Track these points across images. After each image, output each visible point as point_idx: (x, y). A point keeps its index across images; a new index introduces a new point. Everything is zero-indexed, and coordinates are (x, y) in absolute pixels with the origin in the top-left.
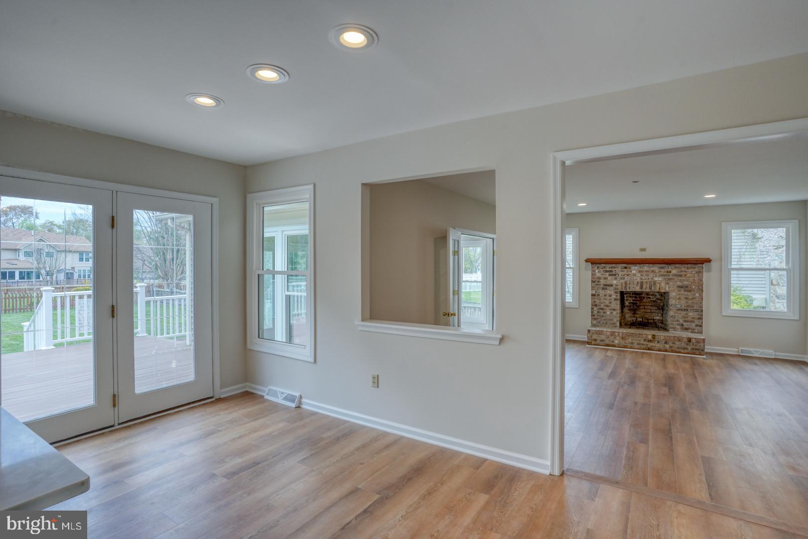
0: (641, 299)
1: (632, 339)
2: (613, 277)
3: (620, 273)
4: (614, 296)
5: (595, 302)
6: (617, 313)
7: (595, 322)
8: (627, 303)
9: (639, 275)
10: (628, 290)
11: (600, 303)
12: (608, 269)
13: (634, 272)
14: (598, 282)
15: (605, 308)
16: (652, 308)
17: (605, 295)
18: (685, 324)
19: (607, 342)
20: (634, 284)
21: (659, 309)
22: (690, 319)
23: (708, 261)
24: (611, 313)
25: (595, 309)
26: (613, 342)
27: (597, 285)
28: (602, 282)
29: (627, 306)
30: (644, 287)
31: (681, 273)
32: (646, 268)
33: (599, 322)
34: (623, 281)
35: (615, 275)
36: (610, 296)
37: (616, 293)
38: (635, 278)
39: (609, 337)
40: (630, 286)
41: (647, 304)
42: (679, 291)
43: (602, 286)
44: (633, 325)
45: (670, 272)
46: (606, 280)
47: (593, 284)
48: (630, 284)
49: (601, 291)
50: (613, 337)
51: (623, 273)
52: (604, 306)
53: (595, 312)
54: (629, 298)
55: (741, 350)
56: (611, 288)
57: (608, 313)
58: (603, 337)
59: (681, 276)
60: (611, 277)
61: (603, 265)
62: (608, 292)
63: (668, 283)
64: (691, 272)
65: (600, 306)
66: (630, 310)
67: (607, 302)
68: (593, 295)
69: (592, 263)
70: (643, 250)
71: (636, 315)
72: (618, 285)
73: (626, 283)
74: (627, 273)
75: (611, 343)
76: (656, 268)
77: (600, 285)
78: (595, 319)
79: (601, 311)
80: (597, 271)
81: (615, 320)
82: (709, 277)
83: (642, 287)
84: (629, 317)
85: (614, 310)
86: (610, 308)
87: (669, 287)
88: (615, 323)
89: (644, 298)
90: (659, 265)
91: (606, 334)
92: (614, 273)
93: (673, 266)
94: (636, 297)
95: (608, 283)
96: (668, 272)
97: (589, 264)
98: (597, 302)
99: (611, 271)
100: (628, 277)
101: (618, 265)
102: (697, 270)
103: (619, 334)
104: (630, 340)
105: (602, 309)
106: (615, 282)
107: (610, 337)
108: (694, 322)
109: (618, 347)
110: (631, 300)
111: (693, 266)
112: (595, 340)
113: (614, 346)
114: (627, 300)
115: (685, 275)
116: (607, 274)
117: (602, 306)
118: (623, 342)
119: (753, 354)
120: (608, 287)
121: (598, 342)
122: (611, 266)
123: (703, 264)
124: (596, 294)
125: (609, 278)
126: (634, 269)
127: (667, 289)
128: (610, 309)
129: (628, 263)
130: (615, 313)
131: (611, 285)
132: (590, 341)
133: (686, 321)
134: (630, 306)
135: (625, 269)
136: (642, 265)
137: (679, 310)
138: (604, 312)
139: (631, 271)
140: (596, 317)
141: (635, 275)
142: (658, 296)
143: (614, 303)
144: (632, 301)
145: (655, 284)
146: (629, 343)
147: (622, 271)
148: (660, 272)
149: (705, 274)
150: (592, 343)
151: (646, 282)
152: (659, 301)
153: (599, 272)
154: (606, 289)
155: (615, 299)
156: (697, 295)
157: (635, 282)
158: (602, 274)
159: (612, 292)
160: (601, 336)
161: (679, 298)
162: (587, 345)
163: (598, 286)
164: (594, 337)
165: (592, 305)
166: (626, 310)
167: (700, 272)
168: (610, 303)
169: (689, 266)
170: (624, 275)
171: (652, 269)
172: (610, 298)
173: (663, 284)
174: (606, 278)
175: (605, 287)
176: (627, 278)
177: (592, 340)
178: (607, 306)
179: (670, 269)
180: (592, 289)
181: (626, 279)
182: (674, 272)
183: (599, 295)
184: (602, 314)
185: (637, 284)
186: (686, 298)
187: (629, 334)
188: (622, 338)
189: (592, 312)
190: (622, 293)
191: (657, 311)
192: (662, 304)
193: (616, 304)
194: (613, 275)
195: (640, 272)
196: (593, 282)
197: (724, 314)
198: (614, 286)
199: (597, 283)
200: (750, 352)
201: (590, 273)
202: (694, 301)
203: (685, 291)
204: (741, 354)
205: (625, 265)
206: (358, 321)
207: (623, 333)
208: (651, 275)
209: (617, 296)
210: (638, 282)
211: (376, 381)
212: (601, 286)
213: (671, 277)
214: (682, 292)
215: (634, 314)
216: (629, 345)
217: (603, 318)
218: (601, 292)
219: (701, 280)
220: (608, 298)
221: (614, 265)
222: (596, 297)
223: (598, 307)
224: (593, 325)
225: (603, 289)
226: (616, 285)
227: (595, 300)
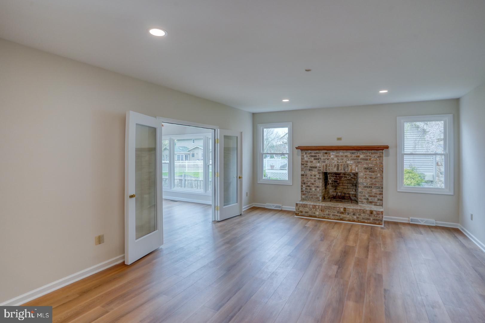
1: (329, 211)
2: (317, 161)
3: (322, 158)
4: (317, 176)
5: (303, 181)
6: (320, 190)
7: (303, 197)
8: (330, 181)
9: (336, 159)
10: (328, 171)
12: (313, 154)
13: (332, 156)
14: (306, 164)
15: (311, 185)
16: (348, 185)
17: (311, 175)
18: (370, 198)
19: (310, 213)
20: (332, 166)
21: (353, 186)
22: (373, 194)
23: (387, 147)
24: (316, 190)
25: (304, 186)
26: (314, 213)
27: (305, 167)
28: (309, 164)
29: (330, 184)
30: (340, 169)
31: (367, 158)
32: (341, 153)
33: (307, 197)
34: (324, 164)
35: (318, 159)
36: (315, 176)
37: (319, 173)
38: (333, 161)
39: (311, 210)
40: (330, 168)
41: (345, 182)
42: (366, 172)
43: (309, 168)
44: (333, 199)
45: (359, 156)
46: (312, 163)
47: (302, 166)
48: (329, 166)
49: (308, 172)
50: (315, 209)
51: (325, 158)
52: (310, 184)
53: (304, 189)
54: (331, 177)
55: (411, 219)
56: (315, 170)
57: (313, 189)
58: (307, 209)
59: (367, 160)
60: (315, 161)
61: (310, 151)
62: (313, 173)
63: (357, 166)
64: (374, 156)
65: (308, 183)
66: (332, 186)
67: (313, 181)
68: (302, 175)
69: (302, 150)
70: (339, 139)
71: (337, 191)
72: (320, 167)
73: (326, 166)
74: (327, 158)
75: (313, 214)
76: (348, 153)
77: (308, 167)
78: (304, 194)
79: (308, 188)
80: (305, 156)
81: (318, 195)
82: (387, 161)
83: (338, 169)
84: (332, 192)
85: (318, 187)
86: (315, 185)
87: (358, 169)
88: (318, 198)
89: (342, 177)
90: (351, 151)
91: (310, 207)
92: (318, 158)
93: (361, 151)
94: (336, 177)
95: (313, 166)
96: (357, 157)
97: (300, 150)
98: (306, 180)
99: (315, 156)
100: (328, 161)
101: (321, 151)
102: (378, 155)
103: (319, 207)
104: (327, 212)
105: (309, 186)
106: (318, 165)
107: (313, 210)
108: (376, 197)
109: (318, 218)
110: (333, 178)
111: (376, 151)
112: (302, 212)
113: (315, 217)
114: (330, 179)
115: (370, 159)
116: (313, 158)
117: (309, 184)
118: (322, 214)
119: (420, 222)
120: (313, 169)
121: (304, 213)
122: (315, 152)
123: (383, 150)
124: (305, 174)
125: (314, 161)
126: (333, 154)
127: (357, 170)
128: (315, 187)
129: (328, 149)
130: (318, 189)
131: (316, 167)
132: (297, 213)
133: (370, 196)
134: (333, 184)
135: (326, 155)
136: (338, 151)
137: (365, 187)
138: (311, 189)
139: (330, 156)
140: (304, 192)
141: (333, 159)
142: (352, 176)
143: (317, 181)
144: (333, 180)
145: (348, 166)
146: (326, 214)
147: (323, 156)
148: (351, 156)
149: (384, 158)
150: (299, 214)
151: (341, 165)
152: (353, 180)
153: (307, 157)
154: (312, 170)
155: (319, 179)
156: (379, 175)
157: (333, 165)
158: (309, 159)
159: (316, 173)
160: (305, 208)
161: (366, 178)
162: (295, 216)
163: (306, 168)
164: (301, 209)
165: (302, 183)
166: (329, 187)
167: (381, 157)
168: (315, 181)
169: (373, 151)
170: (325, 159)
171: (346, 154)
172: (315, 177)
173: (354, 167)
174: (311, 162)
175: (311, 169)
177: (299, 212)
178: (313, 184)
179: (359, 155)
180: (302, 171)
181: (326, 162)
182: (362, 156)
183: (306, 175)
184: (309, 190)
185: (335, 167)
186: (371, 178)
187: (326, 207)
188: (322, 211)
189: (302, 189)
190: (326, 175)
191: (352, 187)
192: (355, 182)
193: (319, 182)
194: (316, 159)
195: (336, 156)
196: (302, 164)
197: (399, 190)
198: (318, 168)
199: (305, 165)
200: (417, 221)
201: (300, 157)
202: (377, 180)
203: (370, 172)
204: (411, 223)
205: (325, 151)
207: (322, 206)
208: (345, 159)
209: (320, 176)
210: (335, 165)
212: (308, 168)
213: (359, 161)
214: (368, 173)
215: (335, 189)
216: (326, 216)
217: (310, 194)
218: (308, 173)
219: (382, 163)
220: (313, 177)
221: (317, 151)
222: (304, 177)
223: (306, 185)
224: (303, 200)
225: (310, 170)
226: (319, 167)
227: (304, 179)
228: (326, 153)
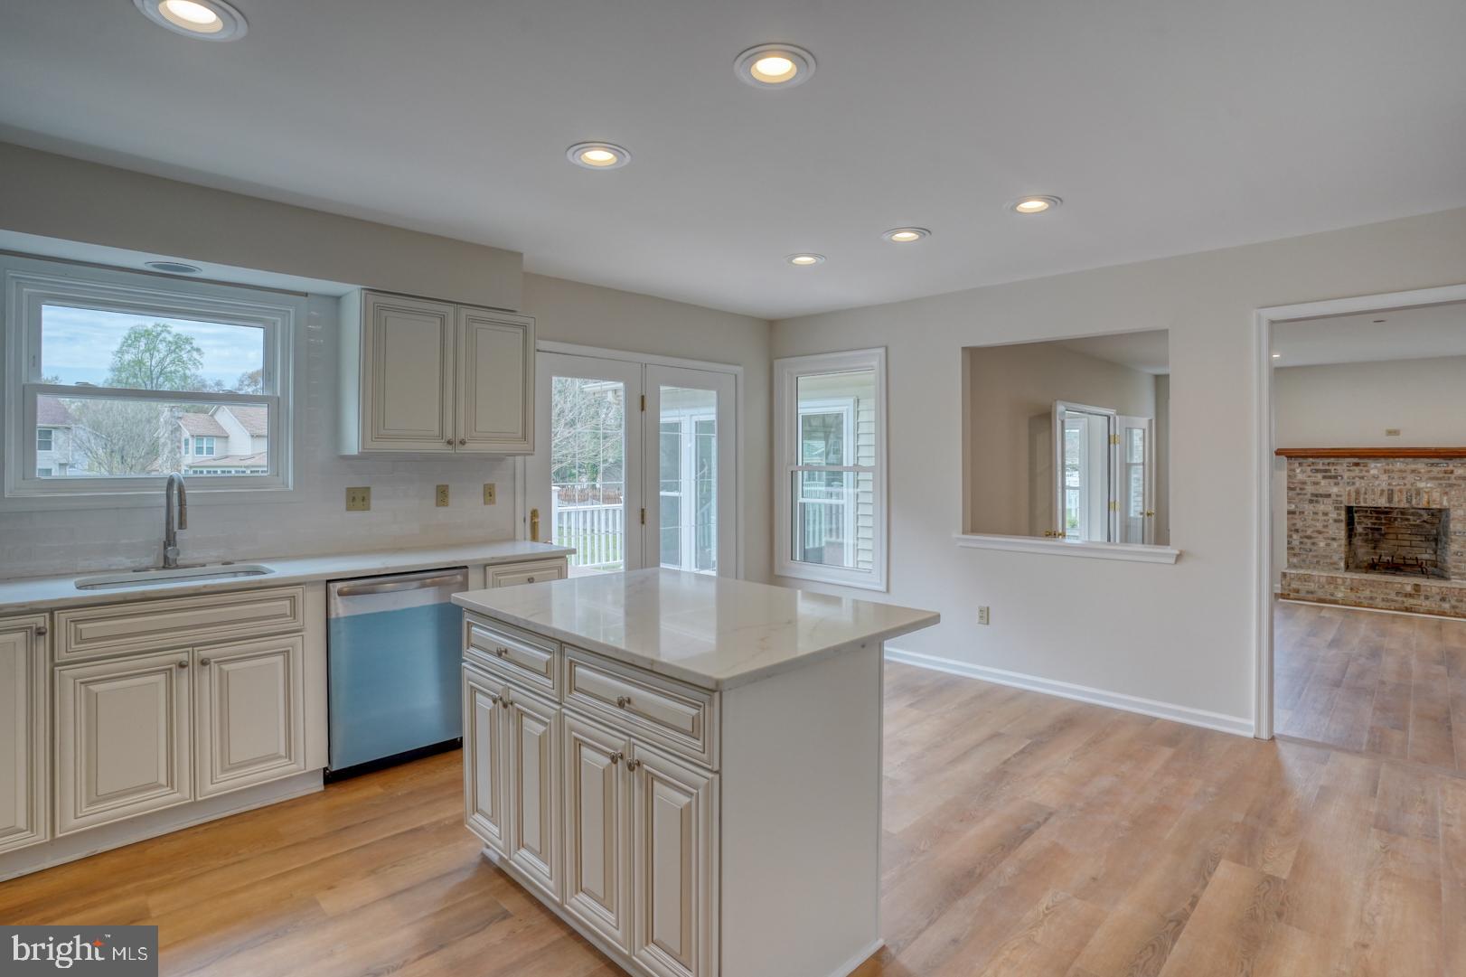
0: (1390, 521)
1: (1371, 591)
2: (1332, 481)
3: (1346, 475)
4: (1333, 515)
5: (1294, 525)
6: (1339, 546)
7: (1295, 560)
8: (1359, 529)
9: (1384, 477)
10: (1362, 504)
11: (1304, 525)
12: (1321, 467)
13: (1374, 472)
14: (1301, 489)
15: (1315, 535)
16: (1413, 538)
17: (1315, 513)
19: (1320, 594)
20: (1374, 494)
21: (1427, 540)
24: (1328, 545)
25: (1295, 536)
26: (1332, 595)
27: (1299, 494)
28: (1310, 489)
29: (1360, 534)
30: (1395, 499)
32: (1399, 464)
33: (1304, 561)
34: (1352, 489)
35: (1336, 477)
36: (1326, 514)
37: (1337, 508)
38: (1377, 483)
39: (1323, 587)
40: (1367, 496)
41: (1403, 531)
43: (1309, 497)
44: (1373, 567)
45: (1452, 472)
46: (1317, 487)
47: (1291, 493)
48: (1366, 493)
49: (1306, 506)
50: (1332, 586)
51: (1353, 474)
52: (1313, 532)
53: (1296, 543)
54: (1363, 519)
56: (1326, 500)
57: (1322, 544)
58: (1312, 586)
60: (1327, 481)
61: (1311, 460)
62: (1321, 507)
63: (1446, 493)
65: (1306, 531)
66: (1366, 541)
67: (1319, 526)
68: (1290, 513)
69: (1288, 457)
70: (1393, 433)
71: (1378, 551)
72: (1341, 496)
73: (1358, 492)
74: (1361, 475)
75: (1329, 597)
76: (1420, 465)
77: (1305, 494)
78: (1295, 555)
79: (1306, 540)
80: (1298, 471)
81: (1335, 558)
83: (1390, 499)
84: (1364, 553)
85: (1334, 539)
86: (1326, 535)
87: (1449, 500)
88: (1335, 563)
89: (1396, 519)
90: (1427, 460)
91: (1319, 582)
92: (1333, 474)
93: (1458, 461)
94: (1377, 518)
95: (1321, 492)
96: (1446, 472)
97: (1284, 458)
98: (1299, 524)
99: (1326, 471)
100: (1362, 481)
101: (1341, 460)
103: (1344, 582)
104: (1367, 593)
105: (1309, 537)
106: (1335, 490)
107: (1327, 587)
109: (1342, 604)
110: (1369, 523)
112: (1297, 591)
113: (1335, 602)
114: (1359, 523)
116: (1319, 476)
117: (1309, 533)
118: (1352, 596)
120: (1320, 499)
121: (1302, 594)
122: (1326, 461)
124: (1298, 510)
125: (1323, 482)
126: (1375, 468)
127: (1445, 503)
128: (1325, 538)
129: (1361, 456)
130: (1335, 545)
131: (1328, 496)
132: (1286, 592)
134: (1367, 534)
135: (1355, 468)
136: (1392, 460)
138: (1313, 544)
139: (1368, 471)
140: (1297, 551)
141: (1375, 477)
142: (1426, 517)
143: (1333, 526)
144: (1370, 525)
145: (1418, 494)
146: (1365, 598)
147: (1349, 470)
148: (1429, 472)
150: (1291, 596)
151: (1400, 491)
152: (1428, 526)
153: (1303, 472)
154: (1317, 502)
155: (1336, 521)
157: (1378, 491)
158: (1309, 477)
159: (1331, 508)
160: (1306, 583)
162: (1281, 600)
163: (1300, 497)
164: (1295, 585)
165: (1290, 530)
166: (1357, 541)
168: (1325, 526)
170: (1354, 478)
171: (1413, 467)
172: (1325, 518)
173: (1436, 495)
174: (1316, 483)
175: (1315, 498)
176: (1358, 483)
177: (1290, 590)
178: (1320, 532)
179: (1451, 468)
180: (1289, 503)
181: (1357, 485)
182: (1460, 471)
183: (1302, 513)
184: (1308, 546)
185: (1382, 494)
187: (1365, 582)
188: (1352, 589)
189: (1289, 543)
190: (1350, 510)
191: (1425, 544)
192: (1435, 531)
193: (1338, 529)
194: (1330, 477)
195: (1386, 471)
196: (1290, 489)
198: (1334, 497)
199: (1298, 491)
201: (1284, 474)
205: (1356, 460)
206: (957, 533)
207: (1352, 579)
208: (1410, 478)
209: (1338, 514)
210: (1383, 491)
211: (985, 615)
212: (1306, 497)
213: (1453, 481)
215: (1375, 548)
216: (1365, 602)
217: (1311, 553)
218: (1308, 508)
220: (1321, 517)
221: (1332, 460)
222: (1296, 516)
223: (1301, 534)
224: (1291, 566)
225: (1311, 501)
226: (1337, 496)
227: (1294, 521)
228: (1357, 464)
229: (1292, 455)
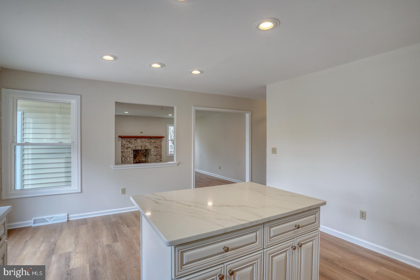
0: (138, 152)
2: (131, 144)
3: (133, 142)
4: (131, 152)
5: (123, 155)
6: (132, 159)
9: (140, 143)
10: (136, 149)
11: (125, 155)
12: (128, 140)
13: (139, 141)
14: (124, 146)
15: (127, 157)
16: (142, 156)
17: (127, 152)
18: (156, 161)
21: (144, 156)
22: (158, 159)
23: (164, 137)
24: (130, 159)
25: (123, 158)
27: (124, 147)
28: (126, 146)
30: (142, 148)
31: (155, 142)
32: (143, 140)
34: (135, 145)
35: (131, 143)
36: (129, 152)
37: (132, 150)
41: (140, 155)
42: (154, 148)
43: (126, 148)
44: (137, 163)
45: (151, 141)
46: (128, 145)
47: (122, 147)
51: (135, 142)
52: (127, 156)
53: (123, 159)
57: (129, 159)
59: (155, 143)
60: (130, 144)
61: (126, 139)
62: (129, 150)
63: (150, 146)
64: (158, 141)
65: (125, 156)
67: (128, 155)
68: (122, 152)
69: (121, 138)
70: (141, 133)
73: (136, 146)
76: (146, 140)
79: (125, 159)
80: (124, 141)
81: (131, 162)
82: (163, 143)
83: (141, 148)
85: (131, 158)
86: (129, 157)
87: (151, 147)
89: (139, 152)
90: (147, 139)
93: (152, 139)
94: (136, 152)
96: (150, 141)
97: (120, 138)
98: (124, 155)
99: (129, 141)
102: (160, 140)
105: (126, 158)
106: (131, 146)
108: (159, 160)
111: (158, 139)
115: (156, 143)
116: (128, 142)
117: (126, 157)
120: (128, 148)
122: (130, 139)
123: (161, 138)
124: (124, 151)
125: (129, 144)
126: (139, 140)
127: (150, 148)
129: (137, 138)
130: (131, 159)
131: (130, 147)
133: (156, 160)
136: (142, 139)
137: (154, 156)
138: (127, 159)
139: (137, 141)
140: (123, 161)
141: (139, 143)
142: (144, 151)
143: (131, 154)
145: (146, 146)
148: (148, 141)
149: (162, 142)
151: (143, 146)
152: (144, 153)
153: (125, 142)
154: (128, 149)
155: (131, 153)
156: (160, 150)
157: (139, 146)
159: (130, 150)
161: (154, 151)
166: (134, 157)
167: (161, 141)
168: (129, 155)
169: (157, 139)
171: (145, 140)
172: (129, 153)
173: (149, 146)
174: (127, 144)
176: (136, 144)
178: (128, 156)
179: (151, 140)
180: (122, 149)
182: (153, 141)
183: (124, 152)
185: (140, 147)
186: (156, 151)
189: (122, 160)
191: (144, 157)
192: (145, 154)
194: (130, 143)
195: (141, 141)
197: (167, 156)
198: (131, 148)
201: (120, 142)
202: (159, 152)
203: (156, 148)
205: (135, 139)
206: (113, 166)
208: (145, 143)
209: (132, 152)
210: (140, 146)
211: (124, 191)
213: (152, 143)
214: (155, 149)
215: (135, 159)
217: (127, 162)
218: (126, 150)
219: (161, 144)
220: (128, 153)
221: (131, 139)
222: (123, 153)
223: (124, 157)
225: (126, 149)
226: (132, 147)
227: (123, 154)
228: (135, 140)
229: (122, 137)
